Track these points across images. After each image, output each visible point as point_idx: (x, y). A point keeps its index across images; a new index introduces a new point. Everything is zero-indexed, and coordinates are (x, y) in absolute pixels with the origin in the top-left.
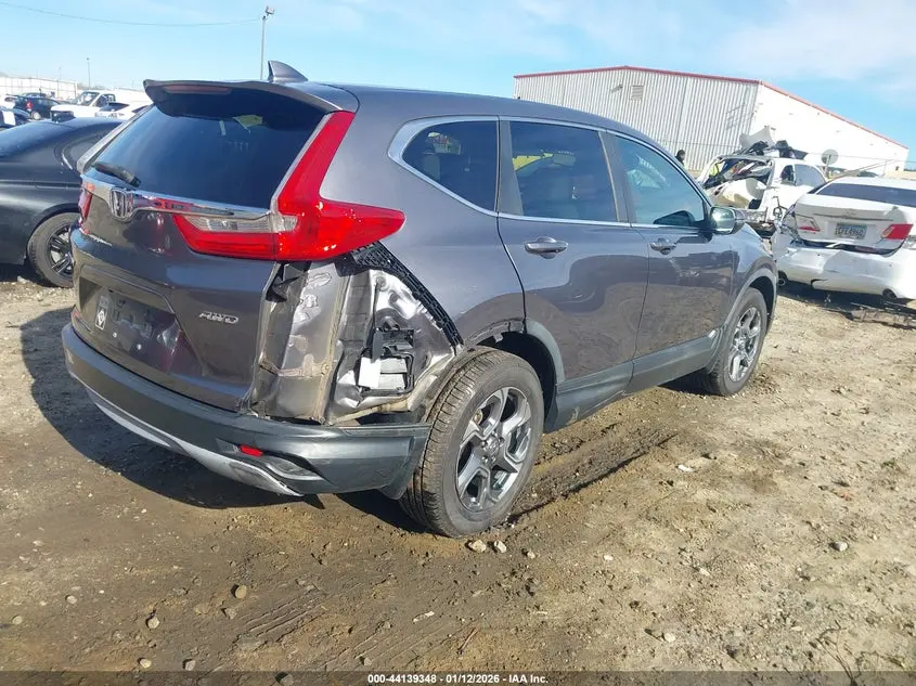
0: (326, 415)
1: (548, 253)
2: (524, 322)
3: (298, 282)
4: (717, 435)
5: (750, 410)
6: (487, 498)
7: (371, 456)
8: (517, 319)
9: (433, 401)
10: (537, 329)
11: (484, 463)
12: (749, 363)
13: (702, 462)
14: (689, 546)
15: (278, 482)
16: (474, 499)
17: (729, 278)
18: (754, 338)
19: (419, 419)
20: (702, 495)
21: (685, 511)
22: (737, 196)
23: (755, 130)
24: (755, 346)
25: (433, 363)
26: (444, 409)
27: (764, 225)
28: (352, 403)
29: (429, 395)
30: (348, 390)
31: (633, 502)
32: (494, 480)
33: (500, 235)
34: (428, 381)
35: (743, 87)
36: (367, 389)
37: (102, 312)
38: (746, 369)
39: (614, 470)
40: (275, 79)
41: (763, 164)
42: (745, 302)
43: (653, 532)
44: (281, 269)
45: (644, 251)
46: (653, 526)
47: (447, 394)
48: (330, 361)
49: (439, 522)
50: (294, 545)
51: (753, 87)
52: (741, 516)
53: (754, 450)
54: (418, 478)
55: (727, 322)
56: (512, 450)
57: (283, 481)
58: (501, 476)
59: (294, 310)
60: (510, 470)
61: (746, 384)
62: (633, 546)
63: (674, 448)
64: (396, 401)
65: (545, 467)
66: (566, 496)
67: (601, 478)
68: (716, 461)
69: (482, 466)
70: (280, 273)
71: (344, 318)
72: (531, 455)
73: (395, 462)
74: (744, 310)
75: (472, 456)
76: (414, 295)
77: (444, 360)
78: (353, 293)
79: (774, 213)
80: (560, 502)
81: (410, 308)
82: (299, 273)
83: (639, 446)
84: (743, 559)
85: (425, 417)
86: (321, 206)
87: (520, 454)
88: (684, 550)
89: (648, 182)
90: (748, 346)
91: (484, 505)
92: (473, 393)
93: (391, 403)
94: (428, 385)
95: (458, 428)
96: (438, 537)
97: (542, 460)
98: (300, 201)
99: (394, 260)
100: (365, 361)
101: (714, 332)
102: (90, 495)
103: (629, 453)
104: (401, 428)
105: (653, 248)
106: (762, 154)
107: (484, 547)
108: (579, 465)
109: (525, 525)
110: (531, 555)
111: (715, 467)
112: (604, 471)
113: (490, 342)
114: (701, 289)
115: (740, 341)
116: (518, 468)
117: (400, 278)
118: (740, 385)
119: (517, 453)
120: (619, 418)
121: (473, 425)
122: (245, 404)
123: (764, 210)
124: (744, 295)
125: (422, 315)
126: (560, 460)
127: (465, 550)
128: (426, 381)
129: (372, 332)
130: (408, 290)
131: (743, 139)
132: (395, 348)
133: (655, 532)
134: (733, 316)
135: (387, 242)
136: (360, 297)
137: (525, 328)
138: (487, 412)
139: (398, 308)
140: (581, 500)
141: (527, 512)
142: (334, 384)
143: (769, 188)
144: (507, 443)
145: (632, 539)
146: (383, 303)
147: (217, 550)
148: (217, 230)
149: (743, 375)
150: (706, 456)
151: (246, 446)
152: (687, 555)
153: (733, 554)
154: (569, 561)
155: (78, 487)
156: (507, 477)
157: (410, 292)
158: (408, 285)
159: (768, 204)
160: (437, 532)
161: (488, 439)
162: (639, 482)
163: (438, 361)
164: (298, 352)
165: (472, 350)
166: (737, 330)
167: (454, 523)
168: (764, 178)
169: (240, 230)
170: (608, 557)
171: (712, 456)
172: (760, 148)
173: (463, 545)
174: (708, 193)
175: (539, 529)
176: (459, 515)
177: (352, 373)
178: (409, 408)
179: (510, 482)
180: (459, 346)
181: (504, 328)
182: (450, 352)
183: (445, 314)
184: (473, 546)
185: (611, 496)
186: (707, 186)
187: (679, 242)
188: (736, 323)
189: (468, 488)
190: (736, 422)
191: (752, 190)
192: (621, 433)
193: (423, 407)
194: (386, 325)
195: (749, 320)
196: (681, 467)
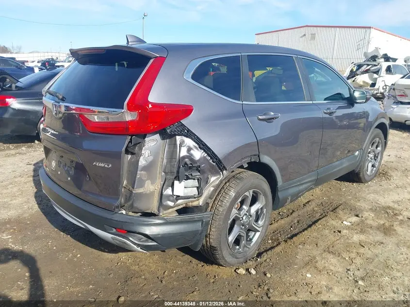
0: (159, 210)
1: (269, 120)
2: (259, 156)
3: (140, 145)
4: (362, 204)
5: (378, 189)
6: (245, 246)
7: (182, 231)
8: (255, 155)
9: (213, 199)
10: (266, 159)
11: (242, 229)
12: (376, 166)
13: (354, 219)
14: (352, 267)
15: (135, 246)
16: (238, 247)
17: (365, 124)
18: (378, 153)
19: (206, 211)
20: (356, 238)
21: (348, 247)
22: (364, 82)
23: (371, 50)
24: (379, 157)
25: (211, 182)
26: (219, 203)
27: (378, 95)
28: (171, 204)
29: (210, 198)
30: (169, 198)
31: (320, 243)
32: (248, 236)
33: (244, 113)
34: (210, 190)
35: (364, 30)
36: (178, 196)
37: (54, 161)
38: (375, 169)
39: (310, 226)
40: (130, 43)
41: (376, 66)
42: (373, 136)
43: (332, 260)
44: (131, 139)
45: (320, 114)
46: (332, 256)
47: (220, 195)
48: (159, 183)
49: (220, 261)
50: (149, 273)
51: (368, 30)
52: (378, 250)
53: (383, 212)
54: (208, 239)
55: (364, 147)
56: (257, 220)
57: (138, 245)
58: (251, 234)
59: (139, 159)
60: (256, 231)
61: (375, 176)
62: (321, 268)
63: (340, 212)
64: (194, 201)
65: (275, 225)
66: (286, 241)
67: (304, 231)
68: (363, 218)
69: (241, 231)
70: (131, 141)
71: (165, 161)
72: (267, 222)
73: (195, 233)
74: (372, 140)
75: (236, 226)
76: (200, 148)
77: (218, 179)
78: (169, 148)
79: (383, 88)
80: (283, 244)
81: (198, 154)
82: (140, 140)
83: (322, 212)
84: (382, 275)
85: (210, 208)
86: (150, 106)
87: (260, 223)
88: (349, 270)
89: (320, 79)
90: (376, 157)
91: (243, 250)
92: (234, 195)
93: (192, 202)
94: (210, 192)
95: (227, 213)
96: (221, 267)
97: (273, 222)
98: (139, 104)
99: (189, 130)
100: (176, 183)
101: (358, 152)
102: (55, 248)
103: (318, 216)
104: (196, 216)
105: (325, 113)
106: (375, 61)
107: (244, 272)
108: (293, 223)
109: (265, 259)
110: (268, 275)
111: (362, 222)
112: (305, 226)
113: (241, 167)
114: (349, 130)
115: (371, 155)
116: (260, 229)
117: (192, 139)
118: (371, 177)
119: (259, 222)
120: (312, 198)
121: (234, 212)
122: (117, 207)
123: (378, 87)
124: (372, 133)
125: (204, 157)
126: (283, 222)
127: (234, 273)
128: (208, 190)
129: (179, 167)
130: (196, 145)
131: (365, 54)
132: (191, 174)
133: (333, 260)
134: (367, 144)
135: (184, 122)
136: (172, 150)
137: (259, 160)
138: (242, 203)
139: (192, 155)
140: (294, 243)
141: (266, 251)
142: (162, 194)
143: (380, 77)
144: (254, 217)
145: (320, 264)
146: (184, 152)
147: (111, 276)
148: (100, 121)
149: (373, 172)
150: (357, 216)
151: (118, 228)
152: (351, 273)
153: (376, 271)
154: (288, 279)
155: (49, 244)
156: (255, 234)
157: (197, 146)
158: (196, 143)
159: (380, 85)
160: (219, 265)
161: (243, 216)
162: (323, 232)
163: (214, 180)
164: (142, 180)
165: (233, 171)
166: (369, 150)
167: (228, 261)
168: (377, 72)
169: (110, 120)
170: (309, 275)
171: (360, 216)
172: (374, 58)
173: (233, 270)
174: (350, 81)
175: (272, 260)
176: (230, 256)
177: (170, 188)
178: (200, 205)
179: (256, 237)
180: (225, 172)
181: (248, 160)
182: (220, 175)
183: (216, 156)
184: (239, 271)
185: (309, 240)
186: (348, 78)
187: (337, 109)
188: (369, 147)
189: (234, 242)
190: (371, 197)
191: (371, 78)
192: (313, 205)
193: (208, 204)
194: (186, 164)
195: (375, 145)
196: (344, 222)
